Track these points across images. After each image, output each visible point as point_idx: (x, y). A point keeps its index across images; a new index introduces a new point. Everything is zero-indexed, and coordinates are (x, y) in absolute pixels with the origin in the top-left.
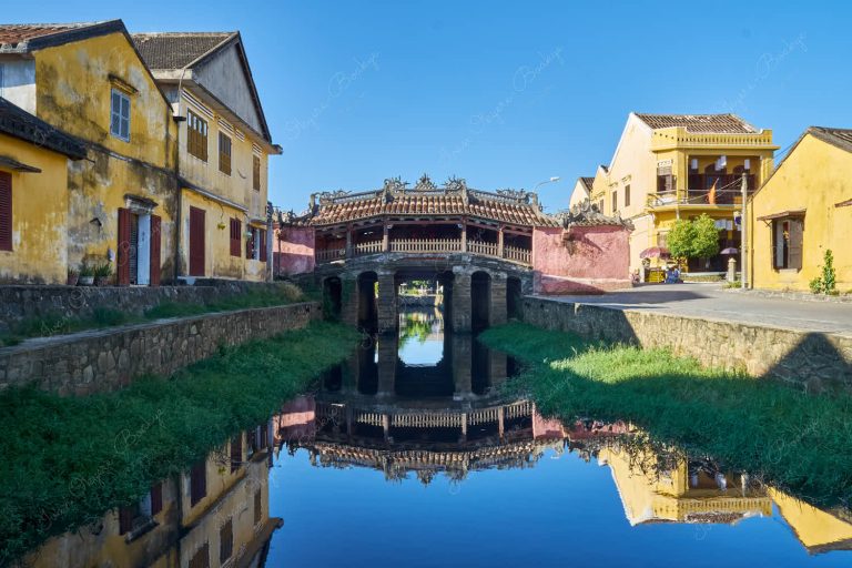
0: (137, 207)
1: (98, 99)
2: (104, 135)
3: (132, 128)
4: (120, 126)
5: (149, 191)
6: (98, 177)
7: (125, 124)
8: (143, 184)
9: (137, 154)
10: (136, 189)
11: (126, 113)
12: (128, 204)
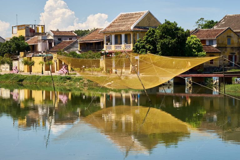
0: (232, 55)
1: (225, 40)
2: (226, 45)
3: (231, 42)
4: (229, 43)
5: (234, 52)
6: (225, 52)
7: (230, 43)
8: (233, 50)
9: (232, 46)
10: (232, 52)
11: (230, 41)
12: (230, 54)
